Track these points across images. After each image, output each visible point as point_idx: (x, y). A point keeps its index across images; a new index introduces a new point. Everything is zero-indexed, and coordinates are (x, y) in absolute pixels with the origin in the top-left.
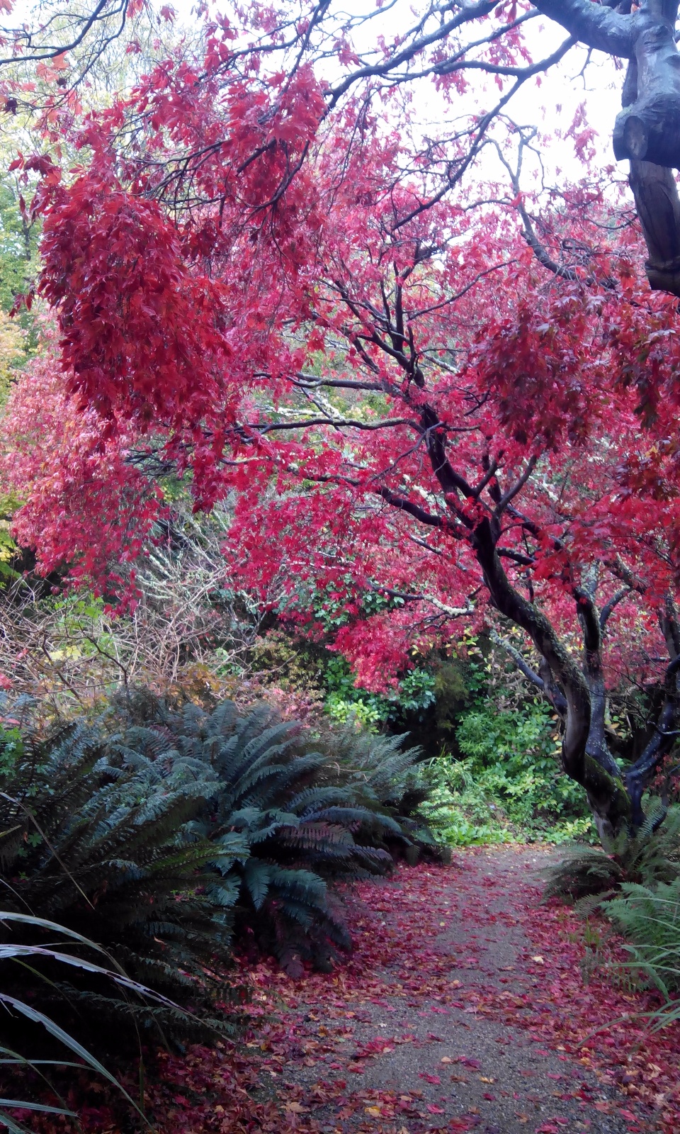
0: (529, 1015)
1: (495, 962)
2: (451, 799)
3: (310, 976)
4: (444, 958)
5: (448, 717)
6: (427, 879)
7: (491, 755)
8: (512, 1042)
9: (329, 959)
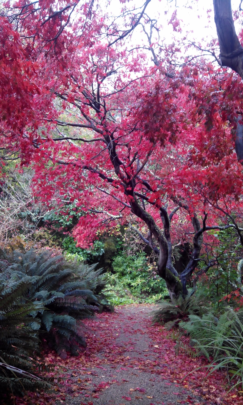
0: (160, 369)
1: (141, 348)
2: (111, 288)
3: (70, 358)
4: (121, 348)
5: (109, 258)
6: (107, 318)
7: (125, 272)
8: (156, 380)
9: (76, 351)
